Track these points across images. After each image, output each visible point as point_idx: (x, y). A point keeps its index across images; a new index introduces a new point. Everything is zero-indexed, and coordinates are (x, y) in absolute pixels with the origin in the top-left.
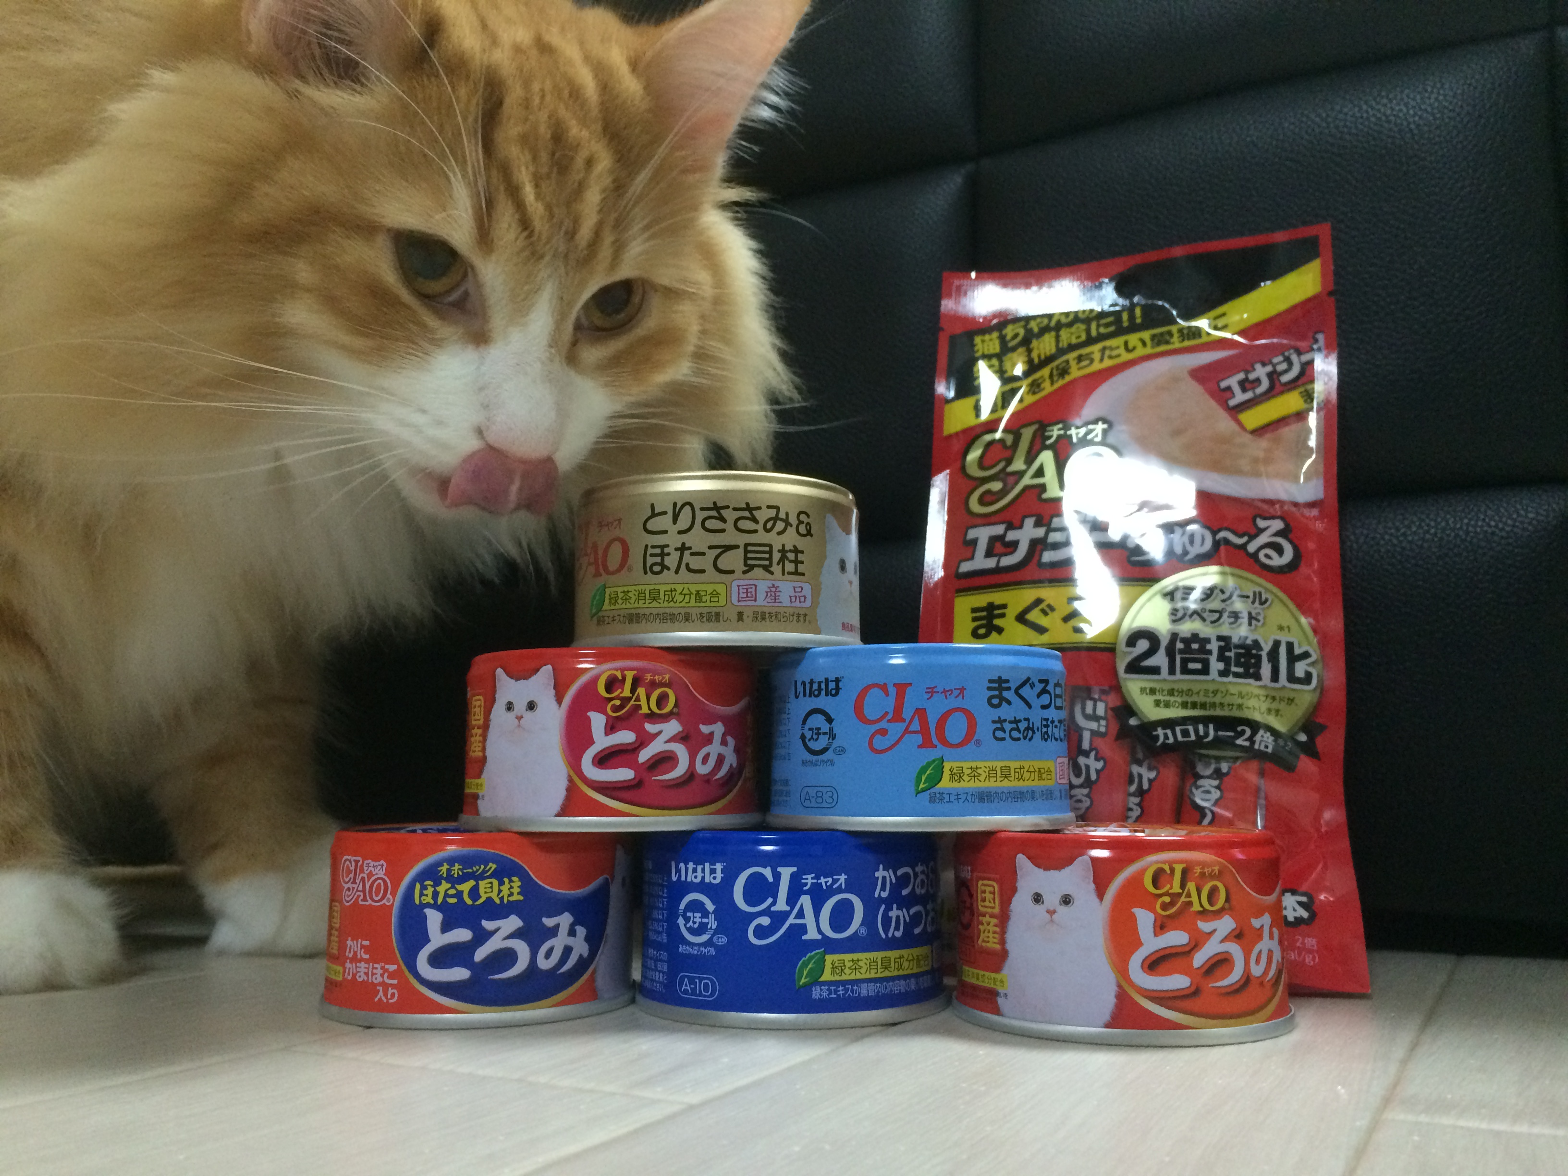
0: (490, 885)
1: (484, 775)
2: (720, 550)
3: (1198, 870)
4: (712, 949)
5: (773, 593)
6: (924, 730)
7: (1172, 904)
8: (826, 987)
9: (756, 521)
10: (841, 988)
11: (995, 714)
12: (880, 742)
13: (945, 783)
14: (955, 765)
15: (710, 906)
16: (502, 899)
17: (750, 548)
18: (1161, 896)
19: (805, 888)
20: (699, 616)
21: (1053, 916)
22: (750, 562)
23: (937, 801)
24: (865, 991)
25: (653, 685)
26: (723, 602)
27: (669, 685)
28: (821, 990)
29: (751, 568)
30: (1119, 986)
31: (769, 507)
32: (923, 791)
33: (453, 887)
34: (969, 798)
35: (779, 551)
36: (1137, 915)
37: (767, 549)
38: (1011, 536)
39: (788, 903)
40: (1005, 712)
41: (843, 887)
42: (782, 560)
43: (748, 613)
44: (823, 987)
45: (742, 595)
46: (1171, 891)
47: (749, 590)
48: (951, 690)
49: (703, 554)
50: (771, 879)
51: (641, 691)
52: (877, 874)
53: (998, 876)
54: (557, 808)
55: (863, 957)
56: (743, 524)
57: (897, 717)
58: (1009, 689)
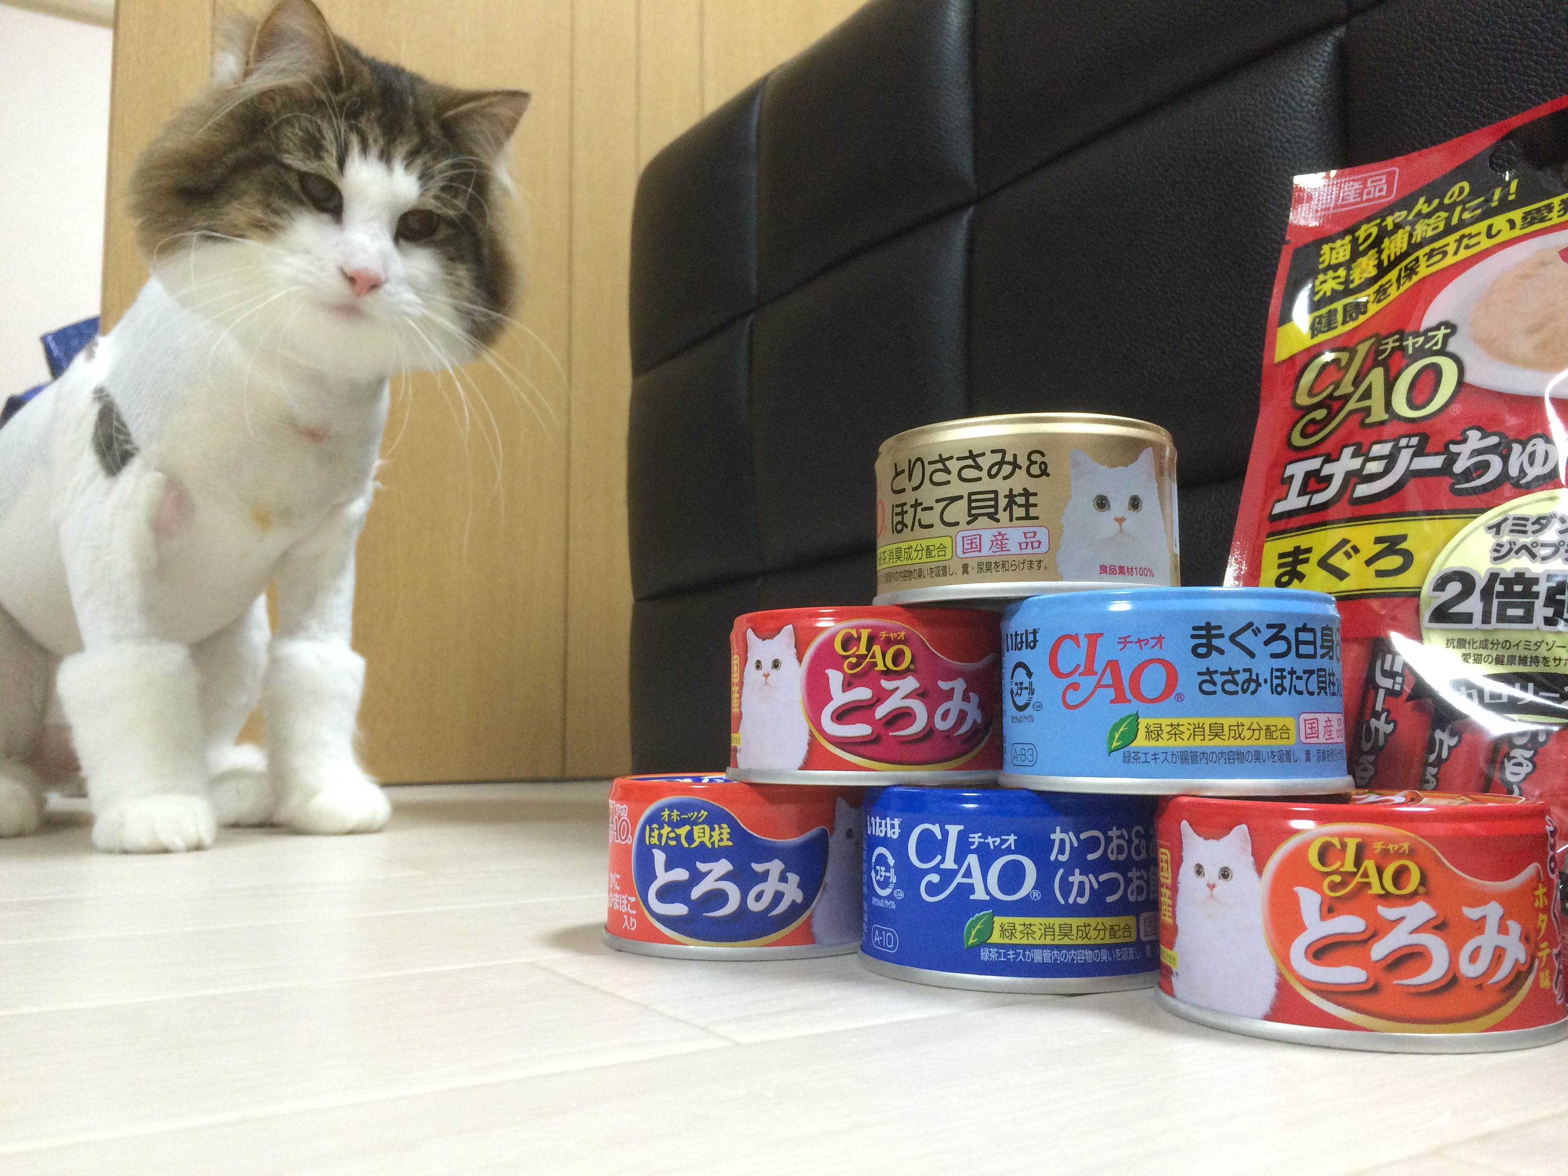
0: (702, 831)
1: (740, 731)
2: (946, 502)
3: (1378, 846)
4: (893, 903)
5: (1000, 541)
6: (1117, 684)
7: (1343, 884)
8: (995, 950)
9: (980, 469)
10: (1011, 952)
11: (1202, 664)
12: (1073, 697)
13: (1141, 741)
14: (1151, 721)
15: (891, 861)
16: (713, 844)
17: (973, 497)
18: (1328, 874)
19: (972, 847)
20: (929, 570)
21: (1213, 891)
22: (973, 512)
23: (1132, 760)
24: (1038, 956)
25: (889, 642)
26: (948, 556)
27: (905, 642)
28: (990, 952)
29: (975, 517)
30: (1280, 975)
31: (993, 452)
32: (1117, 749)
33: (673, 831)
34: (1169, 758)
35: (1006, 497)
36: (1300, 895)
37: (992, 496)
38: (1327, 470)
39: (955, 862)
40: (1215, 662)
41: (1013, 848)
42: (1009, 506)
43: (972, 564)
44: (991, 950)
45: (966, 546)
46: (1342, 870)
47: (973, 541)
48: (1147, 640)
49: (931, 508)
50: (939, 837)
51: (877, 649)
52: (1052, 836)
53: (1169, 844)
54: (800, 762)
55: (1037, 922)
56: (966, 474)
57: (1089, 670)
58: (1221, 636)
